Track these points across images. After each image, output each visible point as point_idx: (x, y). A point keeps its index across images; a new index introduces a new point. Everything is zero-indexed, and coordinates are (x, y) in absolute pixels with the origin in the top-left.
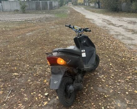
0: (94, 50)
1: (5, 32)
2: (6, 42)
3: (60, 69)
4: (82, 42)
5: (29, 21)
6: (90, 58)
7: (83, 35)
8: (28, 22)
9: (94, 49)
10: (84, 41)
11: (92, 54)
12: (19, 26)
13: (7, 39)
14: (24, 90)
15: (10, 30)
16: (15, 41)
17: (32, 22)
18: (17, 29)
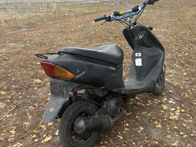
0: (160, 56)
1: (65, 19)
2: (59, 32)
3: (61, 86)
4: (136, 38)
5: (105, 2)
6: (151, 70)
7: (140, 25)
8: (104, 4)
9: (162, 52)
10: (141, 37)
11: (156, 63)
12: (89, 10)
13: (62, 28)
14: (34, 108)
15: (74, 16)
16: (71, 32)
17: (109, 5)
18: (84, 14)
